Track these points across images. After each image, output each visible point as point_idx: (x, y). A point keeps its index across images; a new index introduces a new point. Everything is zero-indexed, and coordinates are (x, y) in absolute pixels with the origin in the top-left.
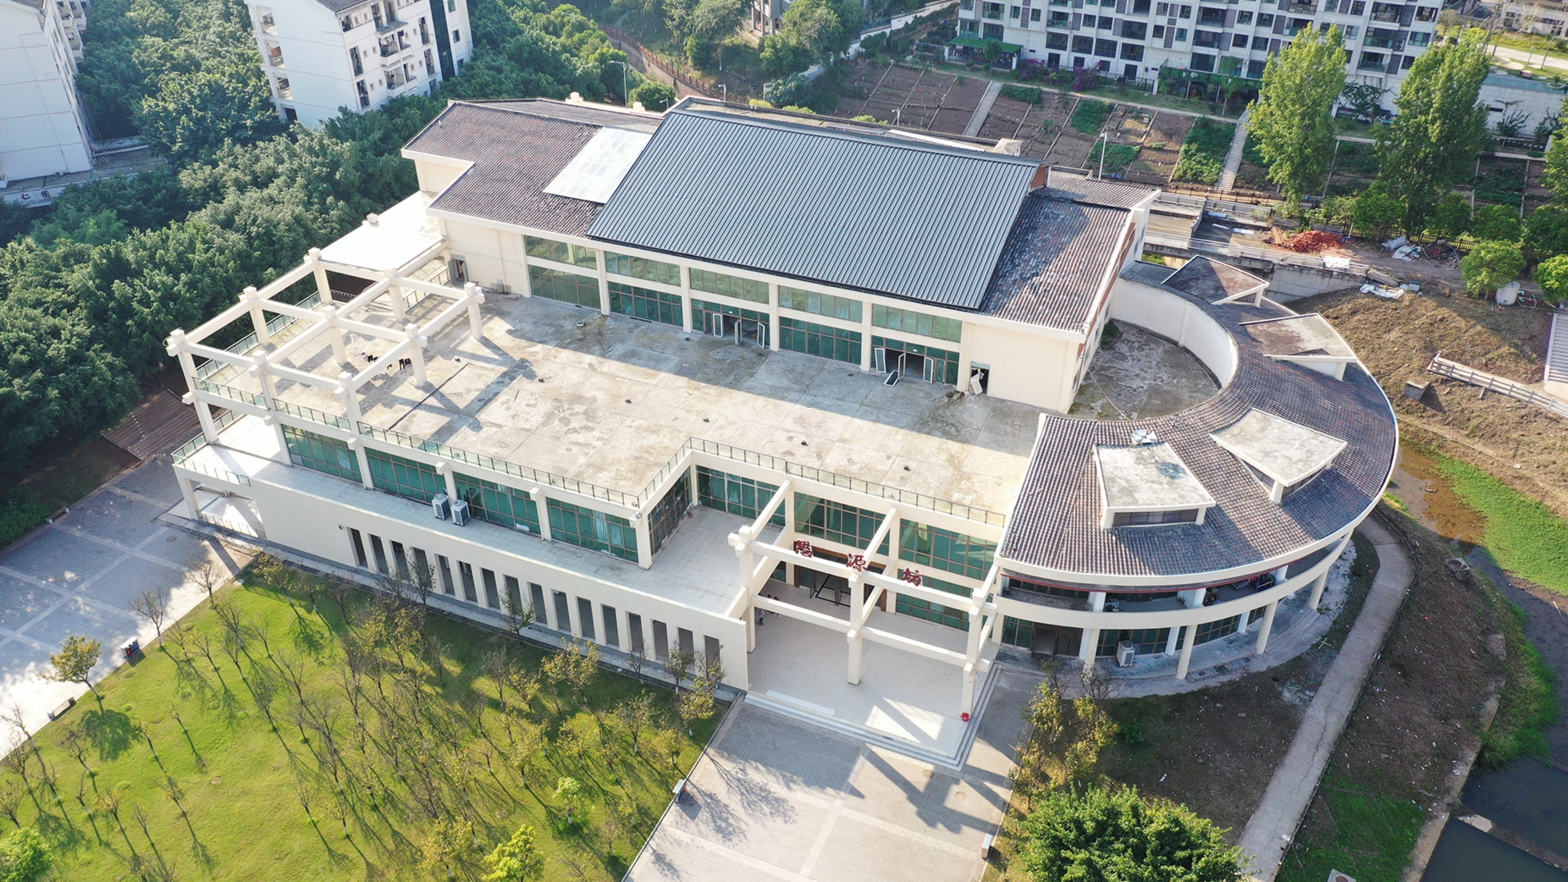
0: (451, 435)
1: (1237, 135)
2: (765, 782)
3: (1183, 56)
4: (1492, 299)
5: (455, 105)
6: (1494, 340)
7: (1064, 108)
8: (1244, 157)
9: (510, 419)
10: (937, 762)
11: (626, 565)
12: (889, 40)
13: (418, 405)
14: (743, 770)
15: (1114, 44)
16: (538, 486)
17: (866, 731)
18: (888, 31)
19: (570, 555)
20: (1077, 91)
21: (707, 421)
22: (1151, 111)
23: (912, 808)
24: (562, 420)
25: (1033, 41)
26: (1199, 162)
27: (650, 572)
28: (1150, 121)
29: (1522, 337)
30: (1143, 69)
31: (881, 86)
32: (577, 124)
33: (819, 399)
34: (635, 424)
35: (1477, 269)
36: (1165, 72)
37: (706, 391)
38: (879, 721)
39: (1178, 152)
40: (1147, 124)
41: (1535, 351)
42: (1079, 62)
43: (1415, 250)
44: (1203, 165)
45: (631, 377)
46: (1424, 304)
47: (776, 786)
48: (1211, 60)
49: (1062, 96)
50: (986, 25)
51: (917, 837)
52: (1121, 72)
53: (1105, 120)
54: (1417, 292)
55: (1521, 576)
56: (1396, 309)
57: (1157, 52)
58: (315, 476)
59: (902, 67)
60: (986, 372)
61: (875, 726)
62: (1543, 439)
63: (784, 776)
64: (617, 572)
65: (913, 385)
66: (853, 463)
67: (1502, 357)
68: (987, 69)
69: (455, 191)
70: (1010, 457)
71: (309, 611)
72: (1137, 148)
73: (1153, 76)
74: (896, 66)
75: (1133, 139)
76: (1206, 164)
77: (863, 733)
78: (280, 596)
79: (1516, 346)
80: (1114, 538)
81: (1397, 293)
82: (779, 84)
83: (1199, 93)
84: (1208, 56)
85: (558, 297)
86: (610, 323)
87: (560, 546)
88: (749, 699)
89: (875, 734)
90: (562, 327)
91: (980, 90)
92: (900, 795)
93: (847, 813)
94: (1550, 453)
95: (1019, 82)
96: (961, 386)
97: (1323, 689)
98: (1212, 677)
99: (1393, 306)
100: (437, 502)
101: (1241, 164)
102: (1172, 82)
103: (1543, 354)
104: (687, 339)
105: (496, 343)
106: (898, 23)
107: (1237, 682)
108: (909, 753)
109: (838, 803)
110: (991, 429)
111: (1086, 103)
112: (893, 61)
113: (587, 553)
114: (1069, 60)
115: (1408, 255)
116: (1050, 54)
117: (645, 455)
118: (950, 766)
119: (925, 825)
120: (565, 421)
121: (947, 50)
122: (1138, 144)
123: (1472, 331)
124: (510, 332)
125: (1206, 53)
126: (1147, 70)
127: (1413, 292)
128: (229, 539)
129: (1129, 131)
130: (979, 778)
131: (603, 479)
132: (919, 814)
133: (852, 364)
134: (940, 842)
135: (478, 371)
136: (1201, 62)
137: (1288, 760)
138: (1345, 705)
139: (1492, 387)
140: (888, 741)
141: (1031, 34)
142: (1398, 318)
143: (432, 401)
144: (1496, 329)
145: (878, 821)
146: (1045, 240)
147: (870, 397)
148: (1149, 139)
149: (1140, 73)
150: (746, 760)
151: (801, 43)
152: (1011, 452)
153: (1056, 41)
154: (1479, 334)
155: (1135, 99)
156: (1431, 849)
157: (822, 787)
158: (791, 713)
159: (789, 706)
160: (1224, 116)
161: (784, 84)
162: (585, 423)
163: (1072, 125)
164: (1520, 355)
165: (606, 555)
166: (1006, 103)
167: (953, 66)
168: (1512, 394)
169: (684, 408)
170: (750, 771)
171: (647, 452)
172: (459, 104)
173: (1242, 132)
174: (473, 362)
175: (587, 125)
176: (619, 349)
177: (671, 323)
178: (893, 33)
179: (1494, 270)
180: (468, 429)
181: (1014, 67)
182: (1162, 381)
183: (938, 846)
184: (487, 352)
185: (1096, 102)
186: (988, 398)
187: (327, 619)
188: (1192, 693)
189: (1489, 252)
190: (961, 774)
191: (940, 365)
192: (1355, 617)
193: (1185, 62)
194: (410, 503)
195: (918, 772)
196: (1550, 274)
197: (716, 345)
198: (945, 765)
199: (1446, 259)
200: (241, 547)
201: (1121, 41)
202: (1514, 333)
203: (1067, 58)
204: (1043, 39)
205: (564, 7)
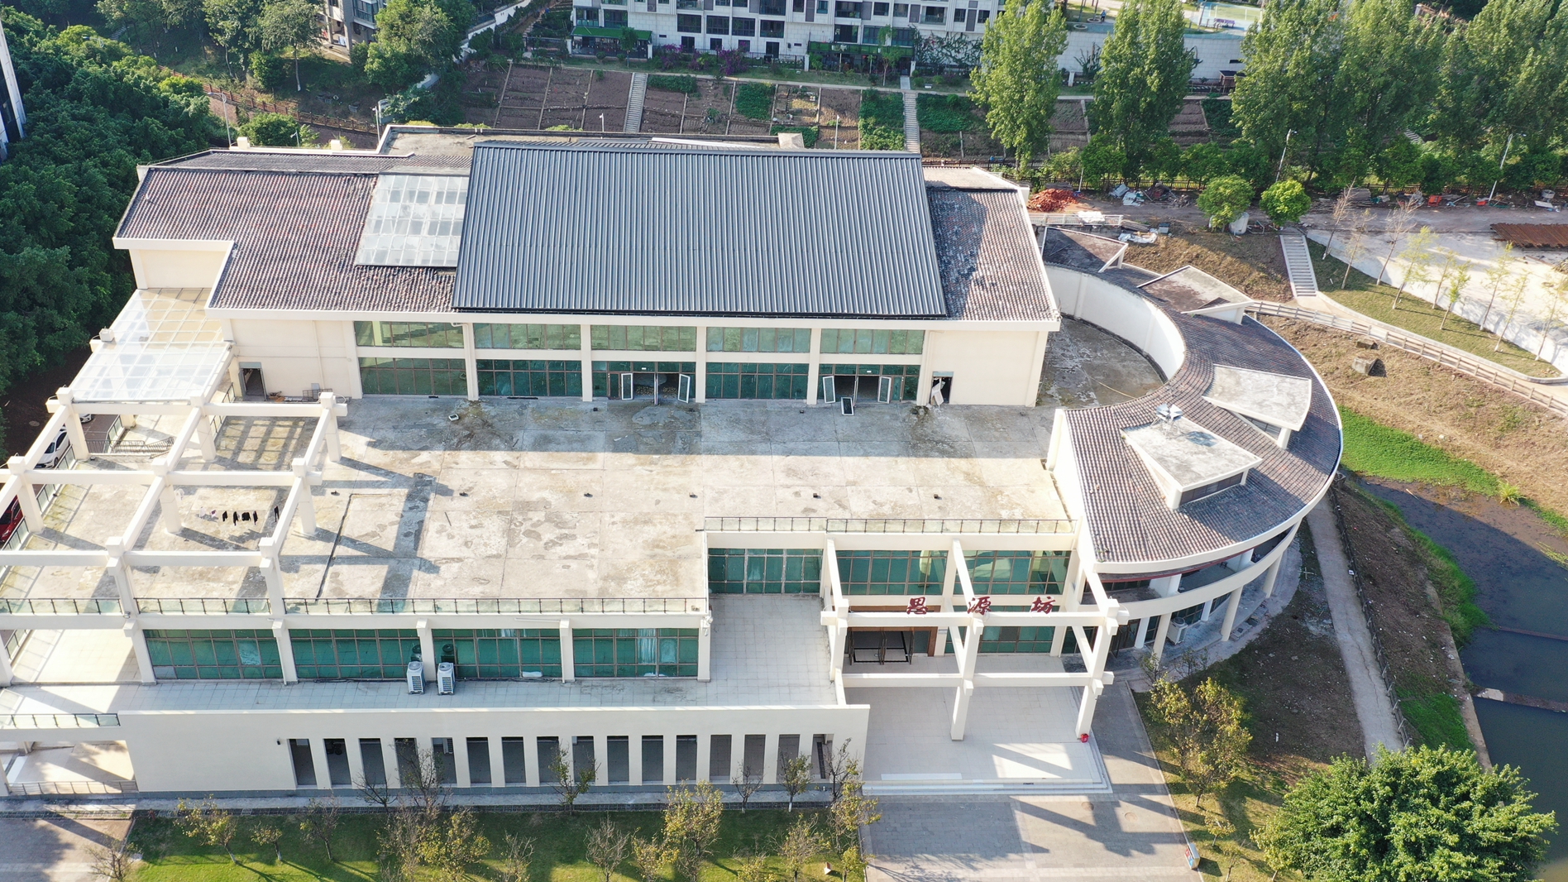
0: (407, 586)
1: (906, 104)
2: (946, 871)
3: (825, 29)
4: (1228, 230)
5: (150, 171)
6: (1245, 267)
7: (725, 94)
8: (921, 126)
9: (464, 548)
10: (1086, 792)
11: (685, 683)
12: (496, 36)
13: (331, 560)
14: (917, 867)
15: (751, 22)
16: (565, 618)
17: (1004, 784)
18: (492, 27)
19: (609, 690)
20: (730, 74)
21: (693, 496)
22: (814, 88)
23: (1098, 845)
24: (528, 533)
25: (664, 27)
26: (880, 136)
27: (714, 683)
28: (817, 99)
29: (1265, 261)
30: (786, 46)
31: (508, 90)
32: (340, 175)
33: (791, 445)
34: (617, 519)
35: (1219, 204)
36: (813, 48)
37: (665, 463)
38: (1010, 770)
39: (856, 128)
40: (816, 103)
41: (1278, 272)
42: (716, 44)
43: (1138, 195)
44: (885, 138)
45: (566, 466)
46: (1177, 244)
47: (960, 871)
48: (854, 31)
49: (719, 81)
50: (606, 11)
51: (1123, 871)
52: (763, 49)
53: (771, 103)
54: (1167, 234)
55: (1370, 474)
56: (1156, 253)
57: (799, 27)
58: (201, 687)
59: (525, 66)
60: (948, 381)
61: (1009, 776)
62: (1320, 349)
63: (960, 858)
64: (678, 694)
65: (872, 410)
66: (882, 505)
67: (1255, 282)
68: (621, 60)
69: (230, 280)
70: (1019, 461)
71: (271, 862)
72: (814, 128)
73: (801, 52)
74: (516, 65)
75: (807, 119)
76: (888, 137)
77: (1002, 787)
78: (212, 857)
79: (1263, 270)
80: (1186, 517)
81: (1152, 237)
82: (397, 99)
83: (851, 65)
84: (850, 27)
85: (403, 392)
86: (486, 409)
87: (590, 684)
88: (868, 791)
89: (1013, 784)
90: (434, 425)
91: (624, 86)
92: (1078, 837)
93: (1045, 872)
94: (1330, 361)
95: (663, 71)
96: (921, 399)
97: (1334, 614)
98: (1249, 631)
99: (1153, 250)
100: (412, 673)
101: (921, 133)
102: (822, 57)
103: (1285, 274)
104: (595, 410)
105: (366, 461)
106: (501, 17)
107: (1269, 630)
108: (1057, 792)
109: (1030, 865)
110: (980, 438)
111: (745, 86)
112: (511, 61)
113: (628, 683)
114: (705, 43)
115: (1135, 200)
116: (684, 39)
117: (657, 551)
118: (1101, 792)
119: (1122, 857)
120: (531, 534)
121: (569, 42)
122: (814, 124)
123: (1225, 263)
124: (370, 444)
125: (848, 24)
126: (789, 46)
127: (1164, 234)
128: (73, 808)
129: (799, 112)
130: (1134, 793)
131: (633, 587)
132: (1109, 848)
133: (795, 400)
134: (1146, 868)
135: (372, 500)
136: (845, 33)
137: (1355, 687)
138: (1360, 623)
139: (1262, 311)
140: (1029, 786)
141: (659, 18)
142: (1161, 261)
143: (342, 550)
144: (1242, 258)
145: (1078, 869)
146: (956, 233)
147: (840, 431)
148: (822, 117)
149: (782, 49)
150: (912, 856)
151: (412, 50)
152: (1017, 456)
153: (688, 23)
154: (1231, 264)
155: (792, 77)
156: (1478, 729)
157: (1004, 856)
158: (918, 791)
159: (913, 785)
160: (886, 86)
161: (405, 99)
162: (558, 531)
163: (739, 112)
164: (1269, 278)
165: (651, 679)
166: (658, 95)
167: (580, 61)
168: (1280, 313)
169: (656, 489)
170: (924, 865)
171: (658, 546)
172: (156, 170)
173: (910, 101)
174: (356, 491)
175: (355, 175)
176: (524, 437)
177: (563, 395)
178: (499, 28)
179: (1233, 204)
180: (422, 574)
181: (650, 55)
182: (1088, 356)
183: (1148, 874)
184: (363, 476)
185: (757, 85)
186: (952, 407)
187: (303, 865)
188: (1243, 651)
189: (1226, 188)
190: (1116, 796)
191: (897, 381)
192: (1312, 542)
193: (827, 35)
194: (361, 685)
195: (1077, 807)
196: (1278, 200)
197: (631, 410)
198: (1096, 792)
199: (1166, 199)
200: (101, 812)
201: (759, 18)
202: (1257, 258)
203: (702, 40)
204: (674, 22)
205: (77, 28)
